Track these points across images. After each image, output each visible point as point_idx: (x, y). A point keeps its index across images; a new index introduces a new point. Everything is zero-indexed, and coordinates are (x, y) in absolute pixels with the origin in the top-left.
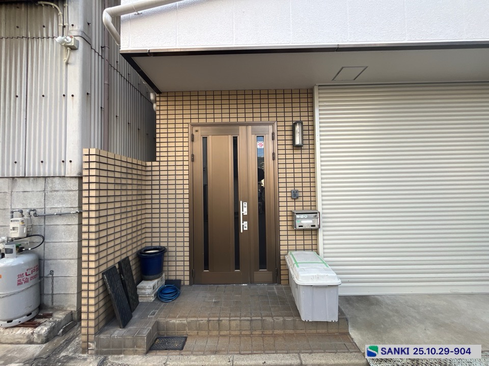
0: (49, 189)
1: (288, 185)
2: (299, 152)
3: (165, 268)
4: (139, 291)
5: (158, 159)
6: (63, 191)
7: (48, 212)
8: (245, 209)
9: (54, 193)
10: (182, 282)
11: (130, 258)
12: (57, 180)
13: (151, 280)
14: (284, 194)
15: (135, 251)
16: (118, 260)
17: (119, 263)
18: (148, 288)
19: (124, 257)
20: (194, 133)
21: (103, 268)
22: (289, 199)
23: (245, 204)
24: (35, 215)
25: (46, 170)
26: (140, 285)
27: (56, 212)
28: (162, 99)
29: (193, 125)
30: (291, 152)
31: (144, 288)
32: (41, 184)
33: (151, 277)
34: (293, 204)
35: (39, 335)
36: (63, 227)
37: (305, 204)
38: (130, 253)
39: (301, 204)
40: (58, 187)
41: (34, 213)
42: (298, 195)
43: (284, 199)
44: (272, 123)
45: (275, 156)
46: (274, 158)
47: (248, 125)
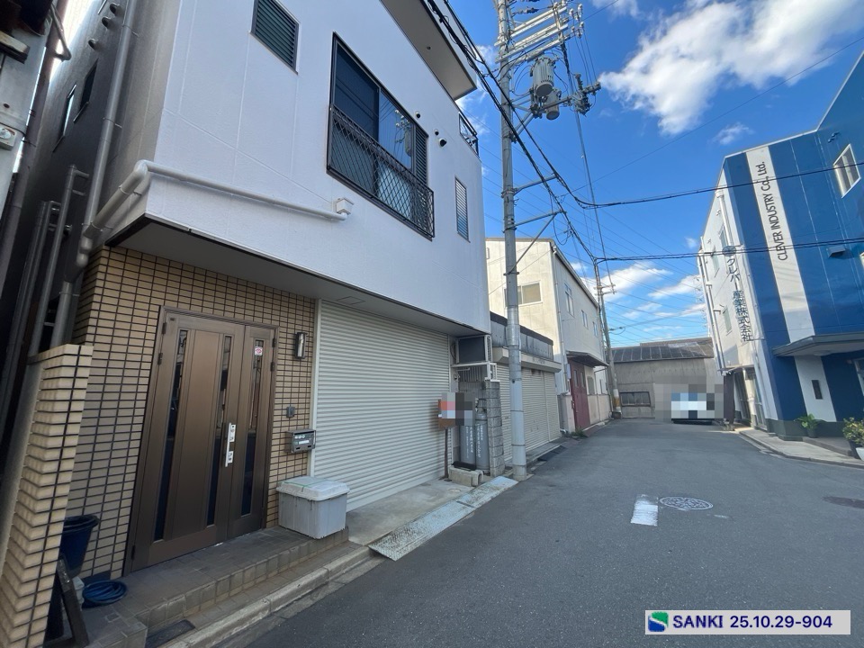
1: (285, 401)
2: (299, 364)
8: (234, 434)
14: (279, 412)
20: (168, 322)
22: (284, 418)
23: (234, 427)
29: (169, 310)
30: (290, 363)
34: (287, 423)
37: (299, 423)
39: (295, 423)
42: (291, 414)
43: (279, 418)
44: (273, 327)
45: (274, 367)
46: (272, 369)
47: (246, 324)
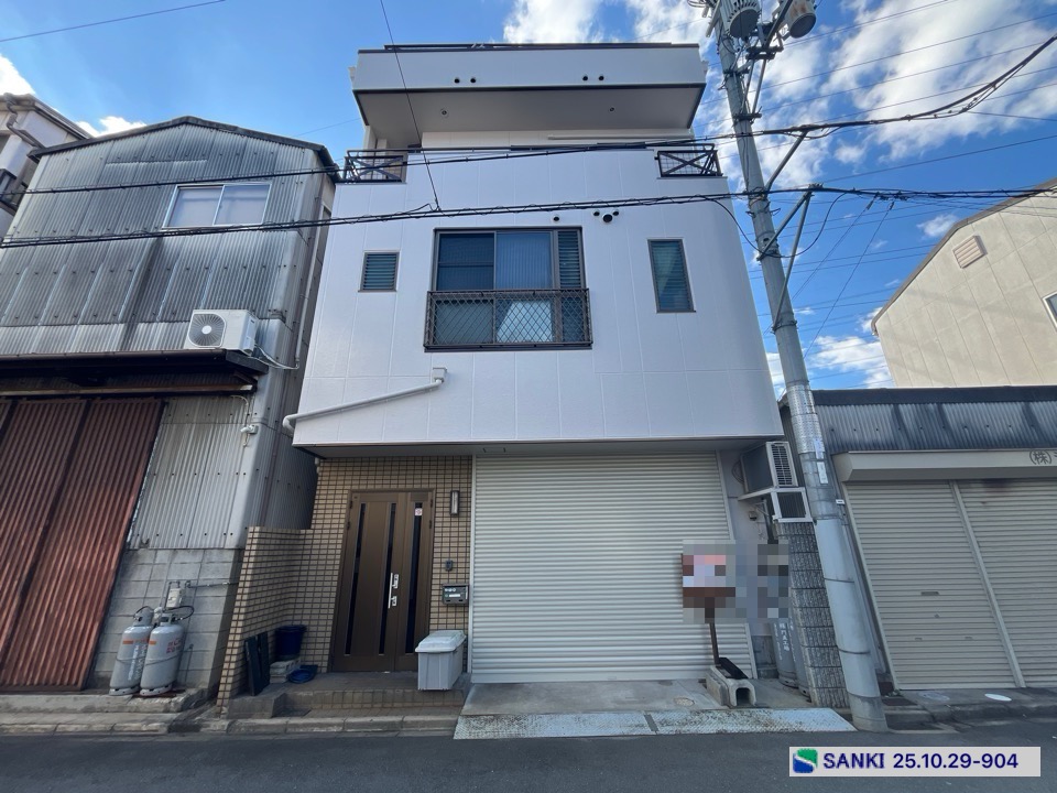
0: (206, 561)
1: (443, 555)
2: (457, 520)
3: (303, 652)
4: (271, 671)
5: (313, 527)
6: (218, 562)
7: (201, 583)
8: (396, 582)
9: (209, 565)
10: (319, 669)
11: (269, 634)
12: (215, 552)
13: (286, 660)
14: (438, 565)
15: (274, 627)
16: (258, 632)
17: (259, 635)
18: (281, 668)
19: (263, 630)
20: (354, 500)
21: (246, 636)
22: (443, 571)
23: (397, 577)
24: (189, 586)
25: (208, 543)
26: (273, 665)
27: (208, 583)
28: (326, 464)
29: (352, 491)
30: (449, 520)
31: (277, 668)
32: (200, 555)
33: (287, 656)
34: (446, 576)
35: (176, 703)
36: (212, 599)
37: (459, 576)
38: (270, 629)
39: (455, 576)
40: (214, 558)
41: (189, 585)
42: (450, 567)
43: (438, 571)
44: (431, 490)
45: (432, 525)
46: (430, 527)
47: (407, 491)
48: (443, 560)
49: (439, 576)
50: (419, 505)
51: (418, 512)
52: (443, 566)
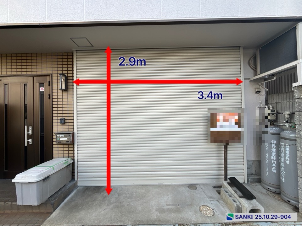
1: (59, 115)
2: (66, 93)
8: (30, 131)
14: (56, 121)
22: (59, 124)
37: (69, 127)
42: (63, 122)
43: (56, 124)
44: (48, 75)
45: (50, 97)
46: (49, 98)
47: (33, 76)
48: (59, 118)
49: (57, 127)
50: (41, 85)
51: (42, 89)
52: (59, 121)
